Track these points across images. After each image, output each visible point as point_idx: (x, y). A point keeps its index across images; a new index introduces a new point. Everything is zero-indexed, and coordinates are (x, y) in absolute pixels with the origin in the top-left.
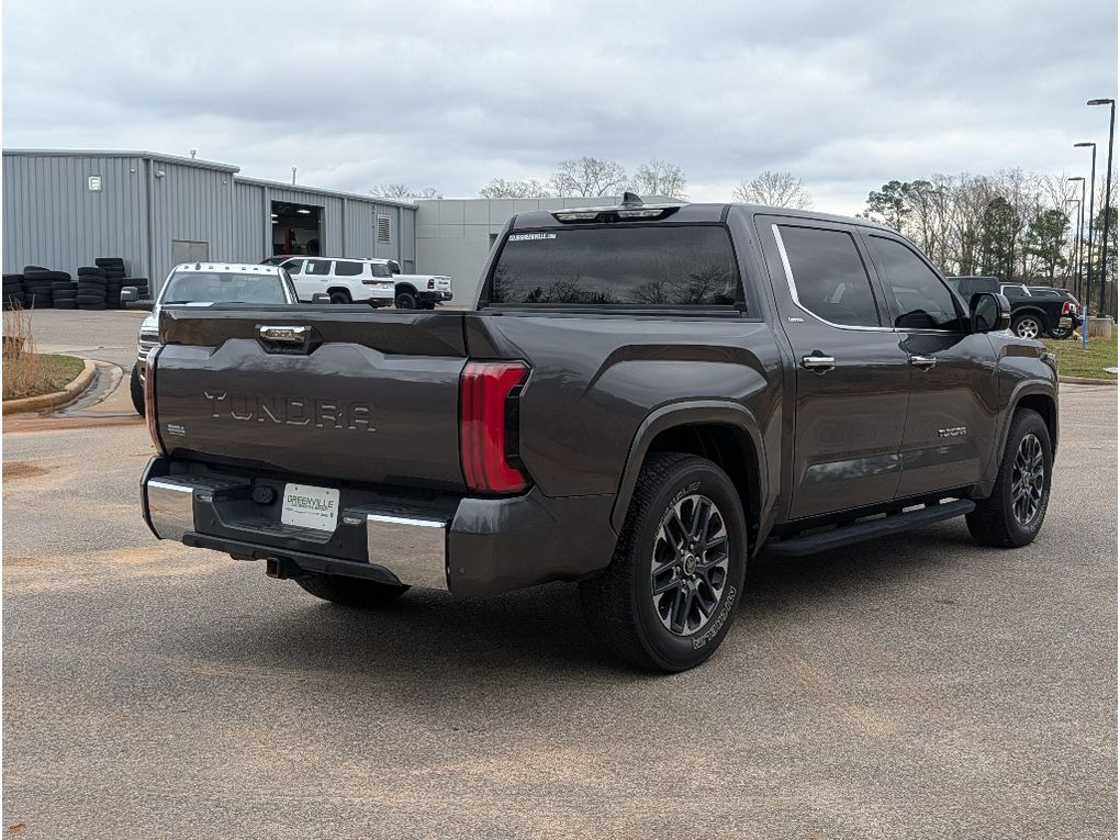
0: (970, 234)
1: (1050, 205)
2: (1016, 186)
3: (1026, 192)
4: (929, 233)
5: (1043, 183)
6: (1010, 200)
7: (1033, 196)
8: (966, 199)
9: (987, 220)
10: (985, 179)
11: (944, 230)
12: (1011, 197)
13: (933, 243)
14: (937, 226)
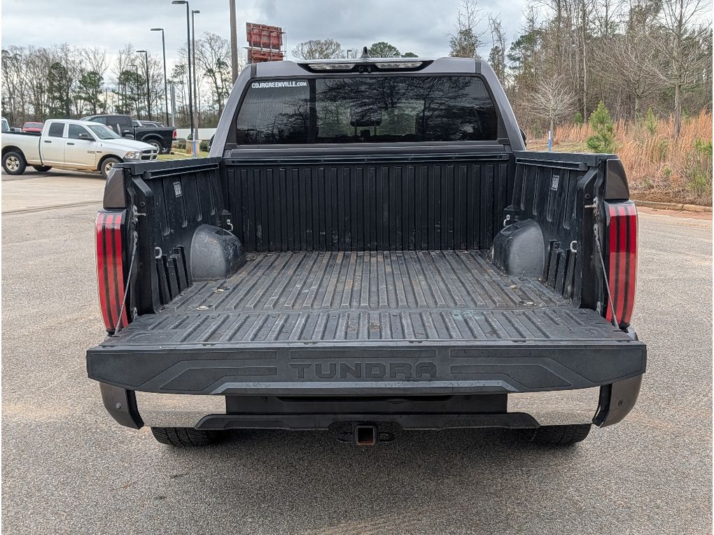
0: (40, 87)
1: (90, 68)
2: (66, 55)
3: (73, 59)
4: (11, 86)
5: (83, 53)
6: (63, 64)
7: (77, 61)
8: (33, 63)
9: (51, 77)
10: (45, 50)
11: (21, 83)
12: (63, 62)
13: (14, 92)
14: (16, 80)
